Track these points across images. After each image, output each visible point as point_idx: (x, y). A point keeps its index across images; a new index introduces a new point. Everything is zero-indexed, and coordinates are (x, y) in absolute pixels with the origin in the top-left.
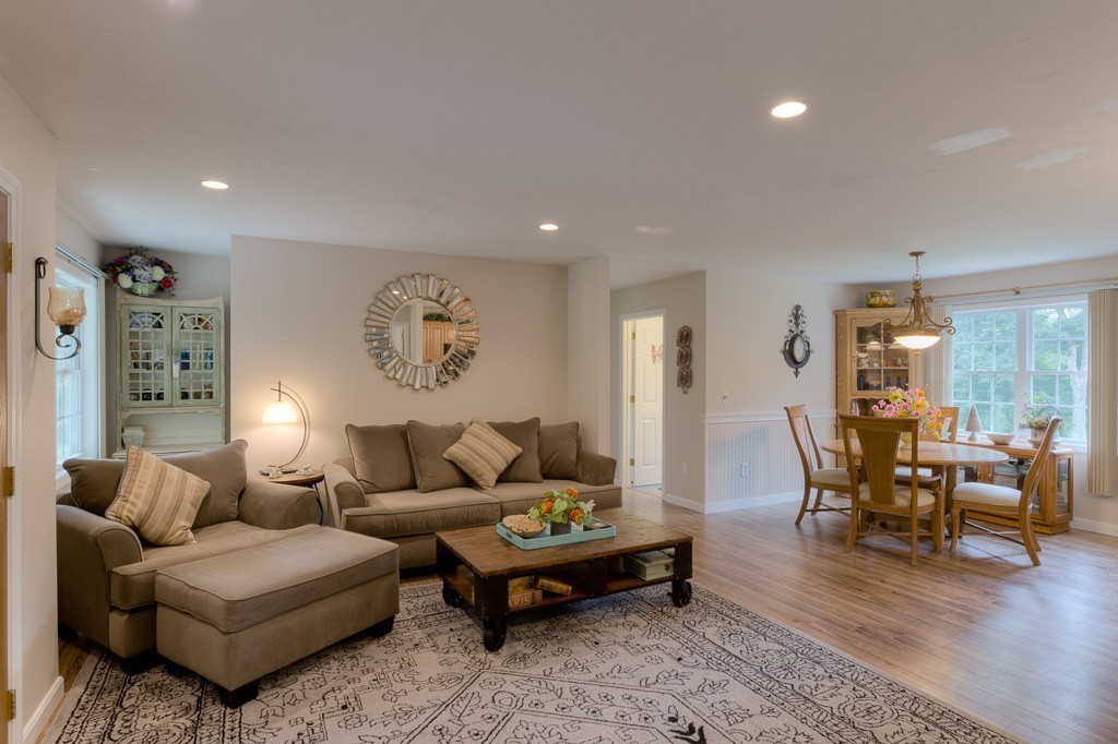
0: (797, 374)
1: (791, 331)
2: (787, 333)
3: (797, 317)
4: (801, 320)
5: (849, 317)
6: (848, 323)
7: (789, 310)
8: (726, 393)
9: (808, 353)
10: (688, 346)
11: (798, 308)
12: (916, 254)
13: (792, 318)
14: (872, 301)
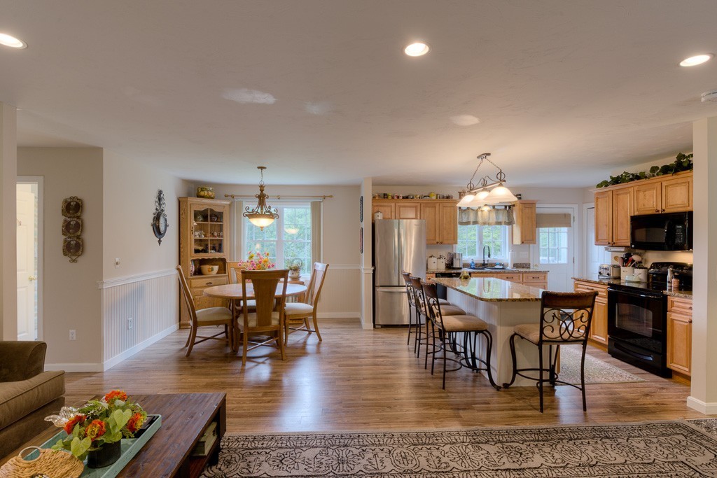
0: (160, 241)
1: (157, 209)
2: (155, 211)
3: (160, 199)
4: (163, 201)
5: (189, 203)
6: (189, 207)
7: (156, 194)
8: (117, 260)
9: (166, 226)
10: (78, 217)
11: (160, 192)
12: (262, 168)
13: (157, 200)
14: (202, 193)
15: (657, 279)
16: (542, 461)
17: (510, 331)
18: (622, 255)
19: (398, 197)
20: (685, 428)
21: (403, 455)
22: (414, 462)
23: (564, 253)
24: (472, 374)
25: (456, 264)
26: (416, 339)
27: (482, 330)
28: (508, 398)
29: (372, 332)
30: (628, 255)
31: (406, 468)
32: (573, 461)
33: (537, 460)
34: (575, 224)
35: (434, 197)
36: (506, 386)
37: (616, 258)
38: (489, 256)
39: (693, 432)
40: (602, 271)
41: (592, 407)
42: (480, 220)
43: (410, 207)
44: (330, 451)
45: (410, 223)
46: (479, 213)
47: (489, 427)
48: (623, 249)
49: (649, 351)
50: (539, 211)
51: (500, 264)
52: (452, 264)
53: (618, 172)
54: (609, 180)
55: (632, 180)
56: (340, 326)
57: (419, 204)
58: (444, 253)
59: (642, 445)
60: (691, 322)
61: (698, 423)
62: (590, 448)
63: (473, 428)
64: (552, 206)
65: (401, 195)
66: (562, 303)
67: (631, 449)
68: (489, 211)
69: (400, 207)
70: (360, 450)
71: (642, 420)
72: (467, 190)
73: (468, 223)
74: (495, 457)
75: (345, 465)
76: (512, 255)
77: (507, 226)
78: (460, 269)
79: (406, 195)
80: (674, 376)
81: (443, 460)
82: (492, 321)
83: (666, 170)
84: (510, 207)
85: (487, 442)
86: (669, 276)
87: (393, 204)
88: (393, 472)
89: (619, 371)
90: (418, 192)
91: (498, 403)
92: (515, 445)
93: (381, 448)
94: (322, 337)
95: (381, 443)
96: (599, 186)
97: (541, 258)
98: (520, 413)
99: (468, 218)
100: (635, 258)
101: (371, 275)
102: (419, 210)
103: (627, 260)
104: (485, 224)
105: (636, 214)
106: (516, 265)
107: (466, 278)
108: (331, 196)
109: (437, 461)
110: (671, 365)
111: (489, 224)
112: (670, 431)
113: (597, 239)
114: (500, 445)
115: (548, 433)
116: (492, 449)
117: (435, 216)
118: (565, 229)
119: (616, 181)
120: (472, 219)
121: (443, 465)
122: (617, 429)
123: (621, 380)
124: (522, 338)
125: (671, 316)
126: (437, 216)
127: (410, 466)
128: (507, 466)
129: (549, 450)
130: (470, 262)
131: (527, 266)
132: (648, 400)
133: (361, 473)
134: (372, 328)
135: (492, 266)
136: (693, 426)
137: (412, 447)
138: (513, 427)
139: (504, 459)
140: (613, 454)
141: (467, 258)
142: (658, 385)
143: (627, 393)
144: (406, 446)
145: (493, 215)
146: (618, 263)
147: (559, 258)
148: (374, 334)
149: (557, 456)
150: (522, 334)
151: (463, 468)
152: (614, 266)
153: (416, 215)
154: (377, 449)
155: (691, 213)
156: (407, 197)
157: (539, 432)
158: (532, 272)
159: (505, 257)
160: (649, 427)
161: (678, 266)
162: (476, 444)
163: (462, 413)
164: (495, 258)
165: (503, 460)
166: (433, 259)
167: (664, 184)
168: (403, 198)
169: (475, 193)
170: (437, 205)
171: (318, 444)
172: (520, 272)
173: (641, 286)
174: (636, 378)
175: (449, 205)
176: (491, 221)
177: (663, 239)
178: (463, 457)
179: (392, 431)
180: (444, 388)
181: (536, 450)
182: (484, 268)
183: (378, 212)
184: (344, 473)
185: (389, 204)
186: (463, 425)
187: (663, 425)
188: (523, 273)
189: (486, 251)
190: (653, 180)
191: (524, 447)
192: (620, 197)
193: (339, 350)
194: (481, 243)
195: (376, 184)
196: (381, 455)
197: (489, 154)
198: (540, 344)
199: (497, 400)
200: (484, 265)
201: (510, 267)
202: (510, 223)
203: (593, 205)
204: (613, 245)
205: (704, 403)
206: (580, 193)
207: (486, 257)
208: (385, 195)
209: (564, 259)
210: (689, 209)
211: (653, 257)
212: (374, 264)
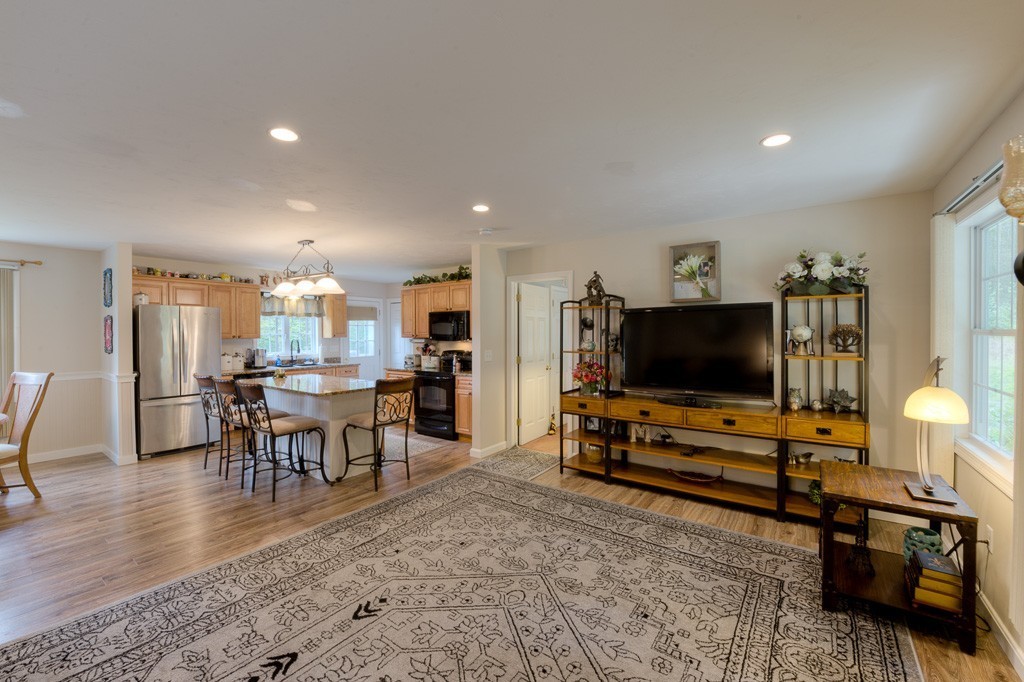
15: (446, 364)
16: (388, 526)
17: (344, 423)
18: (422, 346)
19: (173, 275)
20: (472, 470)
21: (253, 576)
22: (269, 577)
23: (371, 345)
24: (299, 480)
25: (259, 362)
26: (222, 458)
27: (315, 429)
28: (343, 490)
29: (136, 466)
30: (427, 346)
31: (262, 585)
32: (409, 517)
33: (384, 528)
34: (381, 317)
35: (228, 280)
36: (339, 480)
37: (418, 348)
38: (299, 351)
39: (476, 471)
40: (407, 360)
41: (413, 475)
42: (287, 310)
43: (193, 289)
44: (147, 615)
45: (192, 313)
46: (286, 302)
47: (336, 518)
48: (423, 341)
49: (445, 422)
50: (349, 303)
51: (311, 360)
52: (253, 362)
53: (418, 275)
54: (413, 280)
55: (429, 282)
56: (69, 470)
57: (206, 288)
58: (242, 349)
59: (450, 490)
60: (470, 394)
61: (478, 465)
62: (419, 504)
63: (320, 525)
64: (359, 299)
65: (178, 273)
66: (392, 389)
67: (445, 495)
68: (298, 301)
69: (177, 288)
70: (193, 595)
71: (446, 474)
72: (283, 276)
73: (272, 313)
74: (349, 540)
75: (180, 618)
76: (323, 349)
77: (317, 319)
78: (265, 367)
79: (186, 273)
80: (461, 438)
81: (300, 562)
82: (323, 417)
83: (453, 277)
84: (320, 297)
85: (338, 531)
86: (454, 361)
87: (165, 285)
88: (248, 596)
89: (425, 443)
90: (205, 271)
91: (336, 496)
92: (362, 524)
93: (222, 581)
94: (40, 491)
95: (219, 577)
96: (405, 284)
97: (351, 352)
98: (358, 498)
99: (272, 307)
100: (431, 347)
101: (133, 384)
102: (206, 293)
103: (425, 350)
104: (292, 315)
105: (433, 311)
106: (327, 360)
107: (282, 376)
108: (40, 263)
109: (293, 566)
110: (459, 430)
111: (297, 315)
112: (464, 475)
113: (403, 332)
114: (350, 529)
115: (387, 505)
116: (344, 534)
117: (230, 302)
118: (371, 323)
119: (418, 281)
120: (277, 308)
121: (302, 566)
122: (433, 485)
123: (428, 449)
124: (355, 427)
125: (458, 391)
126: (233, 304)
127: (266, 582)
128: (361, 542)
129: (390, 516)
130: (275, 359)
131: (338, 360)
132: (448, 459)
133: (206, 614)
134: (136, 461)
135: (301, 362)
136: (476, 468)
137: (260, 566)
138: (356, 511)
139: (358, 538)
140: (435, 502)
141: (271, 355)
142: (452, 447)
143: (434, 458)
144: (251, 568)
145: (302, 306)
146: (419, 353)
147: (367, 352)
148: (140, 468)
149: (397, 519)
150: (356, 424)
151: (323, 560)
152: (416, 356)
153: (203, 300)
154: (216, 584)
155: (468, 313)
156: (187, 276)
157: (379, 507)
158: (342, 366)
159: (314, 351)
160: (451, 476)
161: (459, 353)
162: (328, 536)
163: (302, 517)
164: (305, 353)
165: (356, 539)
166: (227, 358)
167: (452, 288)
168: (181, 277)
169: (296, 282)
170: (233, 290)
171: (121, 616)
172: (333, 367)
173: (436, 371)
174: (437, 446)
175: (250, 290)
176: (299, 312)
177: (450, 332)
178: (319, 552)
179: (228, 561)
180: (274, 500)
181: (381, 521)
182: (293, 365)
183: (141, 293)
184: (181, 625)
185: (160, 284)
186: (308, 527)
187: (460, 473)
188: (336, 367)
189: (295, 346)
190: (444, 284)
191: (370, 522)
192: (421, 296)
193: (85, 501)
194: (288, 337)
195: (137, 253)
196: (224, 588)
197: (312, 242)
198: (374, 430)
199: (332, 494)
200: (292, 362)
201: (320, 363)
202: (320, 315)
203: (399, 300)
204: (416, 337)
205: (479, 451)
206: (386, 288)
207: (295, 353)
208: (149, 269)
209: (371, 352)
210: (467, 309)
211: (444, 347)
212: (136, 368)
